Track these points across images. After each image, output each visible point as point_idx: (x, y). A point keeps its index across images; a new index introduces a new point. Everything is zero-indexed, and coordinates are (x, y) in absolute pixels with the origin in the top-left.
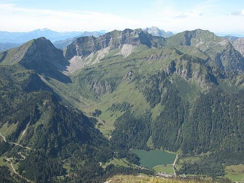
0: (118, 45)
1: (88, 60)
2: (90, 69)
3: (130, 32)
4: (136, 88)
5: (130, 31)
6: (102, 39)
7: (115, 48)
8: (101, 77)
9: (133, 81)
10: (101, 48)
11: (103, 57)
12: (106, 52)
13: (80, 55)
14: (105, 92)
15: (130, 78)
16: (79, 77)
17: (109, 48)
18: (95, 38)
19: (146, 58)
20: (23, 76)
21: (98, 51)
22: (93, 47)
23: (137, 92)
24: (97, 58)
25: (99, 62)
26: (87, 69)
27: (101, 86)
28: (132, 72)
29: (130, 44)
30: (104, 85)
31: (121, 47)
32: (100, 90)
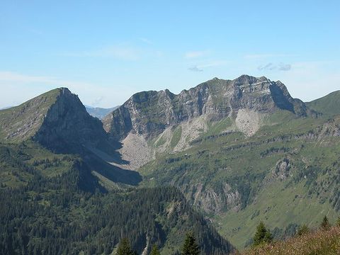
0: (227, 110)
1: (162, 142)
2: (178, 160)
3: (251, 83)
4: (310, 193)
5: (251, 80)
6: (189, 97)
7: (221, 117)
8: (211, 175)
9: (297, 180)
10: (186, 117)
11: (196, 135)
12: (200, 126)
13: (141, 133)
14: (225, 208)
15: (287, 176)
16: (156, 178)
17: (204, 117)
18: (172, 96)
19: (312, 132)
20: (57, 165)
21: (183, 125)
22: (171, 115)
23: (314, 202)
24: (183, 139)
25: (188, 147)
26: (172, 161)
27: (215, 194)
28: (287, 162)
29: (251, 108)
30: (223, 192)
31: (234, 116)
32: (213, 203)
